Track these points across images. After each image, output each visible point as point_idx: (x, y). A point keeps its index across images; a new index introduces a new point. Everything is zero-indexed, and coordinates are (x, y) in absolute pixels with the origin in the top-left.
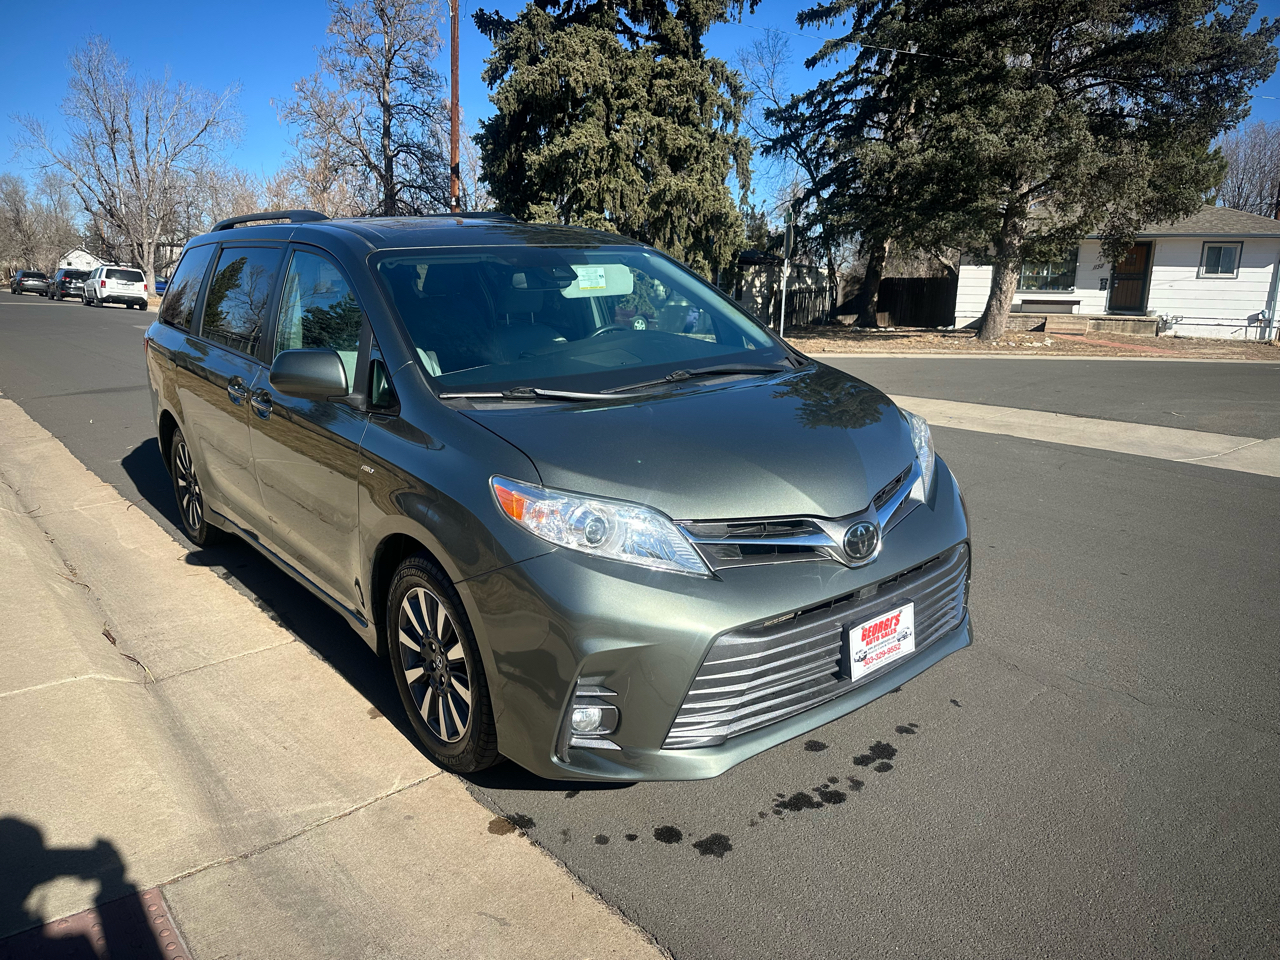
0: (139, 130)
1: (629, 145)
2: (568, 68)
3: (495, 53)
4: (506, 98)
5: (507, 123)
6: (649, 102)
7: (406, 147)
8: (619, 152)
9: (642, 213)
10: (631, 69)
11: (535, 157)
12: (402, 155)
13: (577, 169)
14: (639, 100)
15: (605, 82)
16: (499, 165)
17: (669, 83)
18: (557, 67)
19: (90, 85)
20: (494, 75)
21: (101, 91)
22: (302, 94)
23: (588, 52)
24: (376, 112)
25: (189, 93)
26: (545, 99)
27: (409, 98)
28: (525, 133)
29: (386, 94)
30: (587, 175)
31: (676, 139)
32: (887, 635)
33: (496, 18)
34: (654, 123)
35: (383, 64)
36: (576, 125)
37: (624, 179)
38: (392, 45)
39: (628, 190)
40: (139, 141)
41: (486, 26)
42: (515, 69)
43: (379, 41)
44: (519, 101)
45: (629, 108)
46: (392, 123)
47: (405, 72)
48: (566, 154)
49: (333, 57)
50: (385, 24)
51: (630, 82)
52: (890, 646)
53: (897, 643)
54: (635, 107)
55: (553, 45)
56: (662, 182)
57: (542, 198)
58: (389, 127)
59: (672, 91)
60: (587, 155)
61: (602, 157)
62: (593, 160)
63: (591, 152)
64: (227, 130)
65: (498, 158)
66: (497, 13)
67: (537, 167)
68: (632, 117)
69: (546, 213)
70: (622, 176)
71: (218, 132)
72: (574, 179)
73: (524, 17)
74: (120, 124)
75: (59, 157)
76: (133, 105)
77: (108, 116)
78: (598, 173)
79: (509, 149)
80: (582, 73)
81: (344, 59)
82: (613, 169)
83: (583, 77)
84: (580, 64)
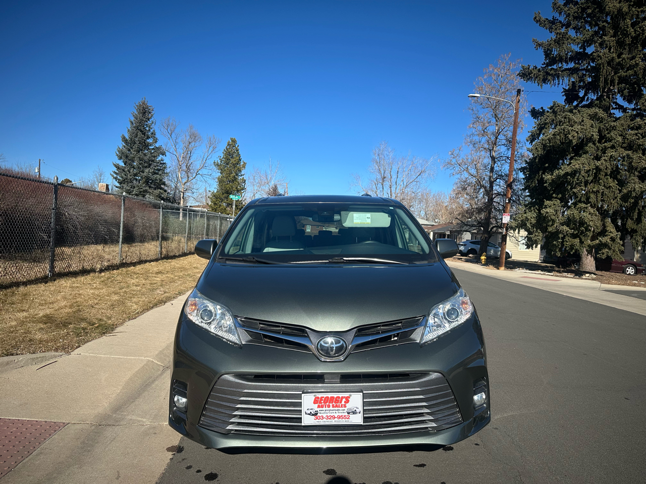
0: (394, 177)
1: (607, 168)
2: (568, 130)
3: (535, 127)
4: (536, 148)
5: (537, 161)
6: (623, 143)
7: (500, 177)
8: (600, 171)
9: (616, 204)
10: (613, 127)
11: (549, 177)
12: (498, 180)
13: (573, 182)
14: (616, 143)
15: (593, 135)
16: (532, 182)
17: (637, 132)
18: (564, 130)
19: (378, 160)
20: (533, 138)
21: (382, 162)
22: (453, 156)
23: (583, 121)
24: (488, 161)
25: (417, 161)
26: (559, 147)
27: (506, 153)
28: (547, 165)
29: (493, 153)
30: (579, 184)
31: (640, 162)
32: (337, 406)
33: (541, 110)
34: (624, 154)
35: (493, 138)
36: (575, 159)
37: (604, 185)
38: (498, 130)
39: (606, 191)
40: (393, 180)
41: (536, 115)
42: (544, 134)
43: (493, 128)
44: (544, 149)
45: (609, 148)
46: (495, 165)
47: (504, 142)
48: (567, 174)
49: (471, 139)
50: (497, 121)
51: (612, 134)
52: (340, 414)
53: (346, 414)
54: (613, 147)
55: (563, 120)
56: (630, 186)
57: (553, 197)
58: (493, 168)
59: (638, 136)
60: (580, 174)
61: (589, 175)
62: (583, 176)
63: (583, 172)
64: (429, 174)
65: (531, 178)
66: (542, 108)
67: (550, 181)
68: (610, 153)
69: (554, 205)
70: (603, 184)
71: (425, 175)
72: (572, 186)
73: (551, 108)
74: (387, 175)
75: (364, 189)
76: (394, 167)
77: (383, 172)
78: (586, 183)
79: (539, 173)
80: (577, 132)
81: (476, 138)
82: (596, 180)
83: (578, 134)
84: (577, 127)
